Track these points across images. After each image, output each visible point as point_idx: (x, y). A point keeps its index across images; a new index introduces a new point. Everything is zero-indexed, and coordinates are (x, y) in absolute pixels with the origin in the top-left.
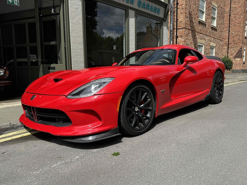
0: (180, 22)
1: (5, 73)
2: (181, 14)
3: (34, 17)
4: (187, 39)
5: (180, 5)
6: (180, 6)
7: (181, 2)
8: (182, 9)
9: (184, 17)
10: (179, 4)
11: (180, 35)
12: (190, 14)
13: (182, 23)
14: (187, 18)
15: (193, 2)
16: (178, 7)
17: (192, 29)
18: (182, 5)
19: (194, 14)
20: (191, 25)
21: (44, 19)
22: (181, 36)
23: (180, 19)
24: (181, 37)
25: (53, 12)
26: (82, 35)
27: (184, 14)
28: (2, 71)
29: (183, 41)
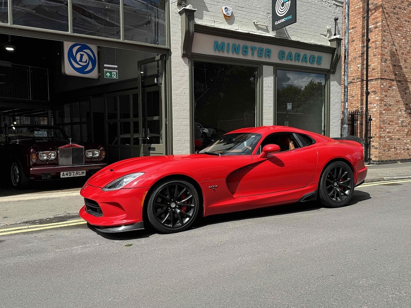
0: (373, 69)
1: (100, 154)
2: (374, 56)
3: (137, 88)
4: (386, 96)
5: (373, 42)
6: (373, 44)
7: (373, 37)
8: (376, 48)
9: (380, 61)
10: (371, 41)
11: (373, 89)
12: (393, 55)
13: (376, 70)
14: (385, 62)
15: (399, 35)
16: (370, 45)
17: (397, 79)
18: (376, 41)
19: (403, 54)
20: (397, 73)
21: (148, 90)
22: (375, 92)
23: (373, 65)
24: (375, 94)
25: (156, 82)
26: (188, 108)
27: (379, 57)
28: (97, 152)
29: (377, 100)
